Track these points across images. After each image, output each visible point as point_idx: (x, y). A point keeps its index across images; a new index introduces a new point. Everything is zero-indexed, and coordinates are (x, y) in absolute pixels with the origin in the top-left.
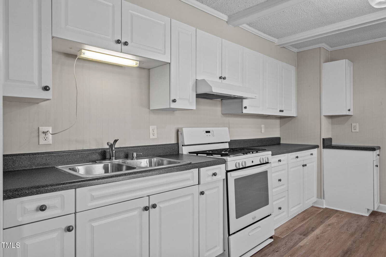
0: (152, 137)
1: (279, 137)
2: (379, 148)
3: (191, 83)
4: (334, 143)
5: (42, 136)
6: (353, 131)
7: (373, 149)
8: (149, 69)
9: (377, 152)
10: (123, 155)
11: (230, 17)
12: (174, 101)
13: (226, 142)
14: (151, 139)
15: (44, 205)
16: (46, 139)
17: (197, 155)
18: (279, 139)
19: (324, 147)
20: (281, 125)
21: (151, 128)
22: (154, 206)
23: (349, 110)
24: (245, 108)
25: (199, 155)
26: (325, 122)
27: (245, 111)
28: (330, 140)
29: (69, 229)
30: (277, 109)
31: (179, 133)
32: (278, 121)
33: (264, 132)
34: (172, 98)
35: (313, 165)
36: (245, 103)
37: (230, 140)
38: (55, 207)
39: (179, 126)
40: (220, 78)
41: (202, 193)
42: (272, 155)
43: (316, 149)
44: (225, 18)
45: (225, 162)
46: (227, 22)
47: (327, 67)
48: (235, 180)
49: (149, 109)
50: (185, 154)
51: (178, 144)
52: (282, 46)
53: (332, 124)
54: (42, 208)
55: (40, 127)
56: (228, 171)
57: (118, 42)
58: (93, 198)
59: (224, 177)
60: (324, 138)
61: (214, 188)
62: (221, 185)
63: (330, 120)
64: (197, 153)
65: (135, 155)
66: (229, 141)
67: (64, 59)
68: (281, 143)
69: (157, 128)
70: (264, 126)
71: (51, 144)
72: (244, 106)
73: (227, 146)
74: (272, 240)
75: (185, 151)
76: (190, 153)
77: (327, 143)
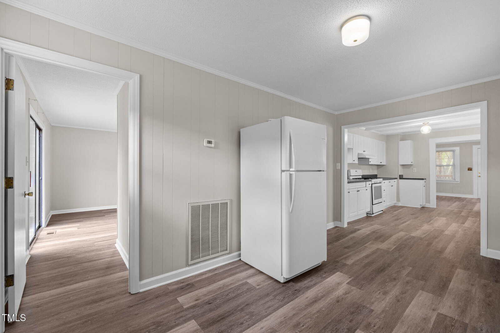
1: (377, 174)
2: (425, 179)
3: (357, 154)
6: (413, 171)
7: (423, 179)
9: (425, 180)
12: (354, 161)
19: (400, 178)
23: (412, 162)
24: (370, 162)
26: (400, 168)
27: (370, 163)
28: (402, 176)
30: (379, 162)
31: (348, 171)
33: (371, 172)
35: (395, 187)
36: (370, 160)
40: (364, 151)
41: (367, 190)
43: (396, 180)
45: (371, 181)
47: (402, 143)
53: (403, 168)
56: (372, 184)
59: (371, 186)
60: (400, 174)
61: (369, 189)
66: (362, 175)
70: (371, 169)
73: (361, 177)
74: (382, 212)
77: (401, 177)
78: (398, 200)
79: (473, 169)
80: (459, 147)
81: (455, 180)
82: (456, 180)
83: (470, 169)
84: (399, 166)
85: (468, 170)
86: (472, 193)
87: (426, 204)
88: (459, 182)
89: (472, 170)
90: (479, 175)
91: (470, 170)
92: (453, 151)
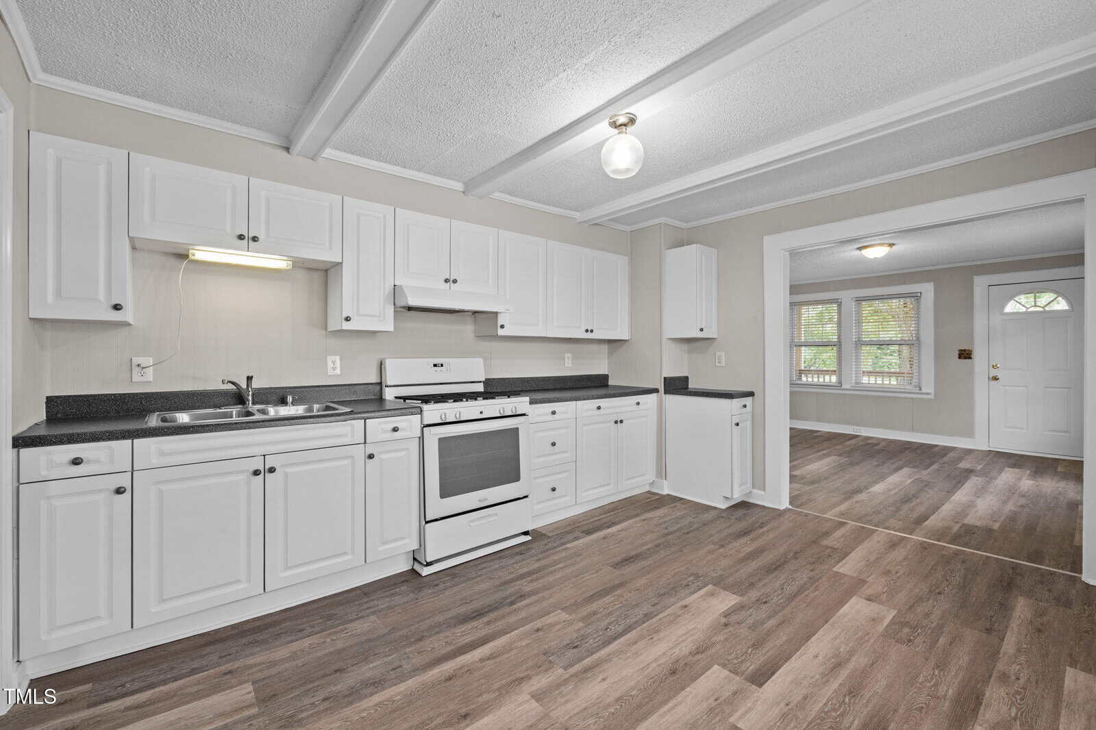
0: (330, 372)
1: (606, 373)
4: (692, 385)
5: (136, 370)
6: (717, 365)
8: (326, 271)
9: (749, 399)
10: (274, 398)
11: (466, 184)
12: (348, 319)
13: (480, 382)
14: (330, 376)
15: (80, 458)
16: (142, 373)
17: (405, 401)
18: (606, 377)
19: (668, 391)
20: (610, 354)
21: (330, 359)
22: (272, 470)
23: (702, 330)
24: (502, 327)
25: (407, 401)
26: (673, 351)
27: (501, 332)
28: (682, 380)
29: (119, 491)
30: (580, 327)
31: (383, 366)
32: (605, 347)
33: (570, 365)
34: (345, 315)
36: (502, 320)
37: (486, 379)
38: (97, 461)
39: (382, 356)
40: (446, 281)
41: (371, 457)
42: (531, 403)
43: (654, 395)
44: (459, 186)
45: (420, 412)
46: (464, 192)
47: (673, 255)
48: (440, 439)
49: (326, 330)
50: (389, 400)
51: (380, 383)
52: (593, 223)
53: (689, 352)
54: (76, 462)
55: (133, 358)
56: (424, 426)
57: (241, 237)
58: (162, 454)
59: (419, 434)
60: (668, 376)
61: (402, 450)
62: (414, 446)
63: (685, 347)
64: (405, 398)
65: (290, 399)
67: (173, 262)
68: (609, 384)
69: (341, 359)
70: (570, 355)
71: (150, 382)
72: (499, 325)
73: (480, 388)
74: (528, 538)
75: (389, 394)
76: (396, 398)
77: (677, 386)
78: (662, 472)
79: (976, 355)
80: (932, 283)
81: (920, 389)
82: (924, 390)
83: (965, 355)
84: (664, 340)
85: (960, 358)
86: (969, 432)
87: (755, 491)
88: (932, 397)
89: (971, 358)
90: (994, 373)
91: (966, 358)
92: (916, 297)
